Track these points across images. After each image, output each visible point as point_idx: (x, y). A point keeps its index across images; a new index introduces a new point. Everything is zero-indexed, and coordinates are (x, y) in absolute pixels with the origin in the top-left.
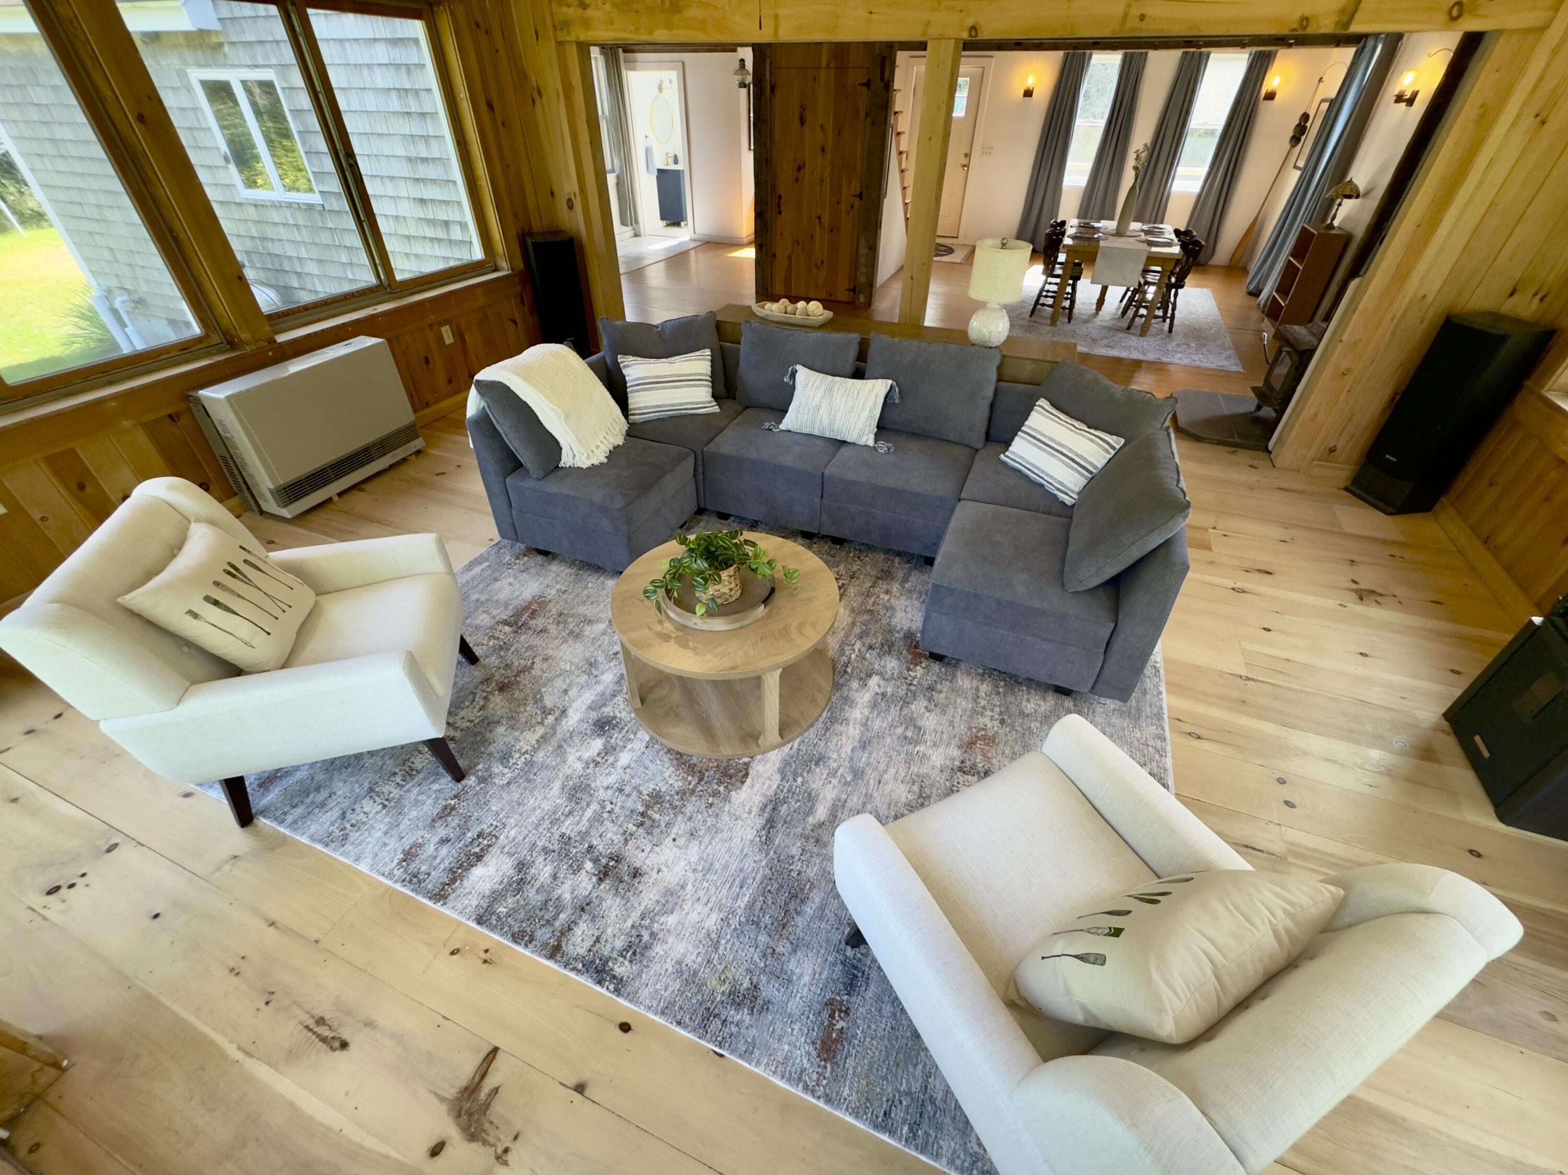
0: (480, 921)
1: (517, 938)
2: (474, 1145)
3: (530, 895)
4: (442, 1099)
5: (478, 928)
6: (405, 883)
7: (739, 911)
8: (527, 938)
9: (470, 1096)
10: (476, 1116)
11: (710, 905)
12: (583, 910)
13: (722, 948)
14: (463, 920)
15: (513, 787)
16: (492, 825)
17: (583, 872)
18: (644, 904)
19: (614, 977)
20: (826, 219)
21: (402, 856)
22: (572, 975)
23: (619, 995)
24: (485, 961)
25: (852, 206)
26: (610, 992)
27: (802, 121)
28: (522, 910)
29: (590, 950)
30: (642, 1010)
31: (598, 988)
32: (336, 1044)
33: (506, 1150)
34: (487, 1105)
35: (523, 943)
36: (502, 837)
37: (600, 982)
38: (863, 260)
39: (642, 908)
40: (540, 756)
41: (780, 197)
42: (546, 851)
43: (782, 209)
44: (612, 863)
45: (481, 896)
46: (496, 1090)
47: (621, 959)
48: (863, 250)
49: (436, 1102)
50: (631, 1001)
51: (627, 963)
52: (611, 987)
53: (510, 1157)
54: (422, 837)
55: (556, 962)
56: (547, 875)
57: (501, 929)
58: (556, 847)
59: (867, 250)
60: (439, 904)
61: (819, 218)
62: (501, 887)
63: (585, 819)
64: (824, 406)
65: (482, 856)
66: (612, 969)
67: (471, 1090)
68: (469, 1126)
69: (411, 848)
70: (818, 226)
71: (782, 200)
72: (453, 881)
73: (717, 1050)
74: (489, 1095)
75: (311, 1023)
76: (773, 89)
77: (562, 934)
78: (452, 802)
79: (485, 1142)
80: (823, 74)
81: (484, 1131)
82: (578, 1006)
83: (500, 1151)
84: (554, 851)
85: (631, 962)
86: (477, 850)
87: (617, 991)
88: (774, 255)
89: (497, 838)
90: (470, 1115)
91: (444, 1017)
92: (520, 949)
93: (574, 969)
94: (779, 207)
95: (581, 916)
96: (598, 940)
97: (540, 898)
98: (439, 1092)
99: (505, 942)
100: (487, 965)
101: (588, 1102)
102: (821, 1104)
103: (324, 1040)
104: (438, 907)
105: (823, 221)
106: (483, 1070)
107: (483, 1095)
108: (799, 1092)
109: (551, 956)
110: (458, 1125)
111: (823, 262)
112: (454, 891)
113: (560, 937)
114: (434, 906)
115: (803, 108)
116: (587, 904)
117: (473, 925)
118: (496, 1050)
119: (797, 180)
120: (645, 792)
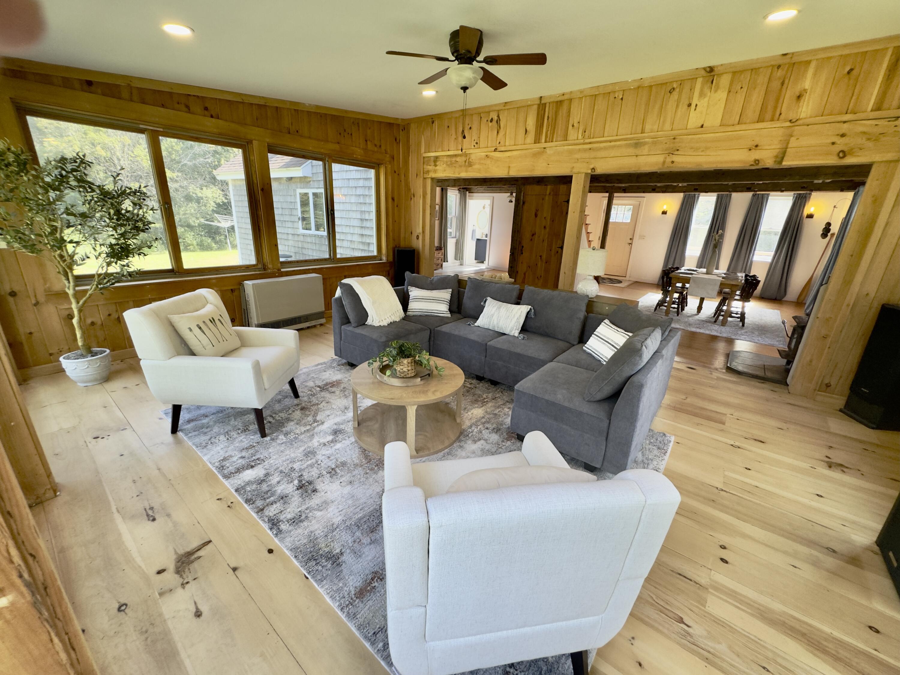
0: (236, 490)
1: (247, 501)
2: (176, 576)
3: (264, 486)
4: (176, 553)
5: (235, 493)
6: (217, 468)
7: (353, 519)
8: (251, 502)
9: (188, 556)
10: (185, 565)
11: (341, 512)
12: (282, 498)
13: (336, 532)
14: (231, 488)
15: (283, 445)
16: (265, 456)
17: (292, 484)
18: (311, 504)
19: (279, 529)
20: (544, 257)
21: (223, 458)
22: (261, 522)
23: (276, 537)
24: (229, 506)
25: (557, 252)
26: (273, 534)
27: (536, 216)
28: (257, 491)
29: (275, 515)
30: (282, 546)
31: (269, 531)
32: (151, 519)
33: (187, 583)
34: (192, 562)
35: (249, 503)
36: (266, 462)
37: (271, 529)
39: (309, 505)
40: (301, 437)
42: (281, 472)
43: (523, 252)
44: (307, 484)
45: (243, 481)
46: (199, 557)
47: (286, 522)
49: (173, 554)
50: (280, 540)
51: (288, 525)
52: (275, 533)
53: (187, 586)
54: (235, 453)
55: (258, 515)
56: (276, 481)
57: (243, 496)
58: (287, 471)
60: (225, 479)
61: (541, 256)
62: (254, 480)
63: (306, 464)
65: (254, 467)
66: (280, 525)
67: (190, 554)
68: (179, 567)
69: (228, 456)
70: (540, 260)
71: (524, 248)
72: (236, 472)
73: (306, 574)
74: (196, 558)
75: (148, 507)
77: (267, 505)
78: (255, 444)
79: (181, 576)
80: (547, 198)
81: (184, 571)
82: (255, 536)
83: (185, 582)
84: (285, 473)
85: (290, 525)
86: (253, 464)
87: (276, 535)
88: (517, 272)
89: (264, 461)
90: (183, 563)
91: (198, 522)
92: (246, 505)
93: (263, 520)
95: (280, 500)
96: (281, 512)
97: (267, 489)
98: (177, 550)
99: (242, 501)
100: (228, 508)
101: (234, 575)
103: (148, 515)
104: (224, 481)
105: (542, 258)
106: (199, 548)
107: (193, 557)
109: (257, 512)
110: (176, 565)
112: (234, 476)
114: (222, 480)
115: (537, 210)
116: (286, 497)
117: (233, 491)
118: (210, 541)
119: (531, 239)
120: (339, 461)
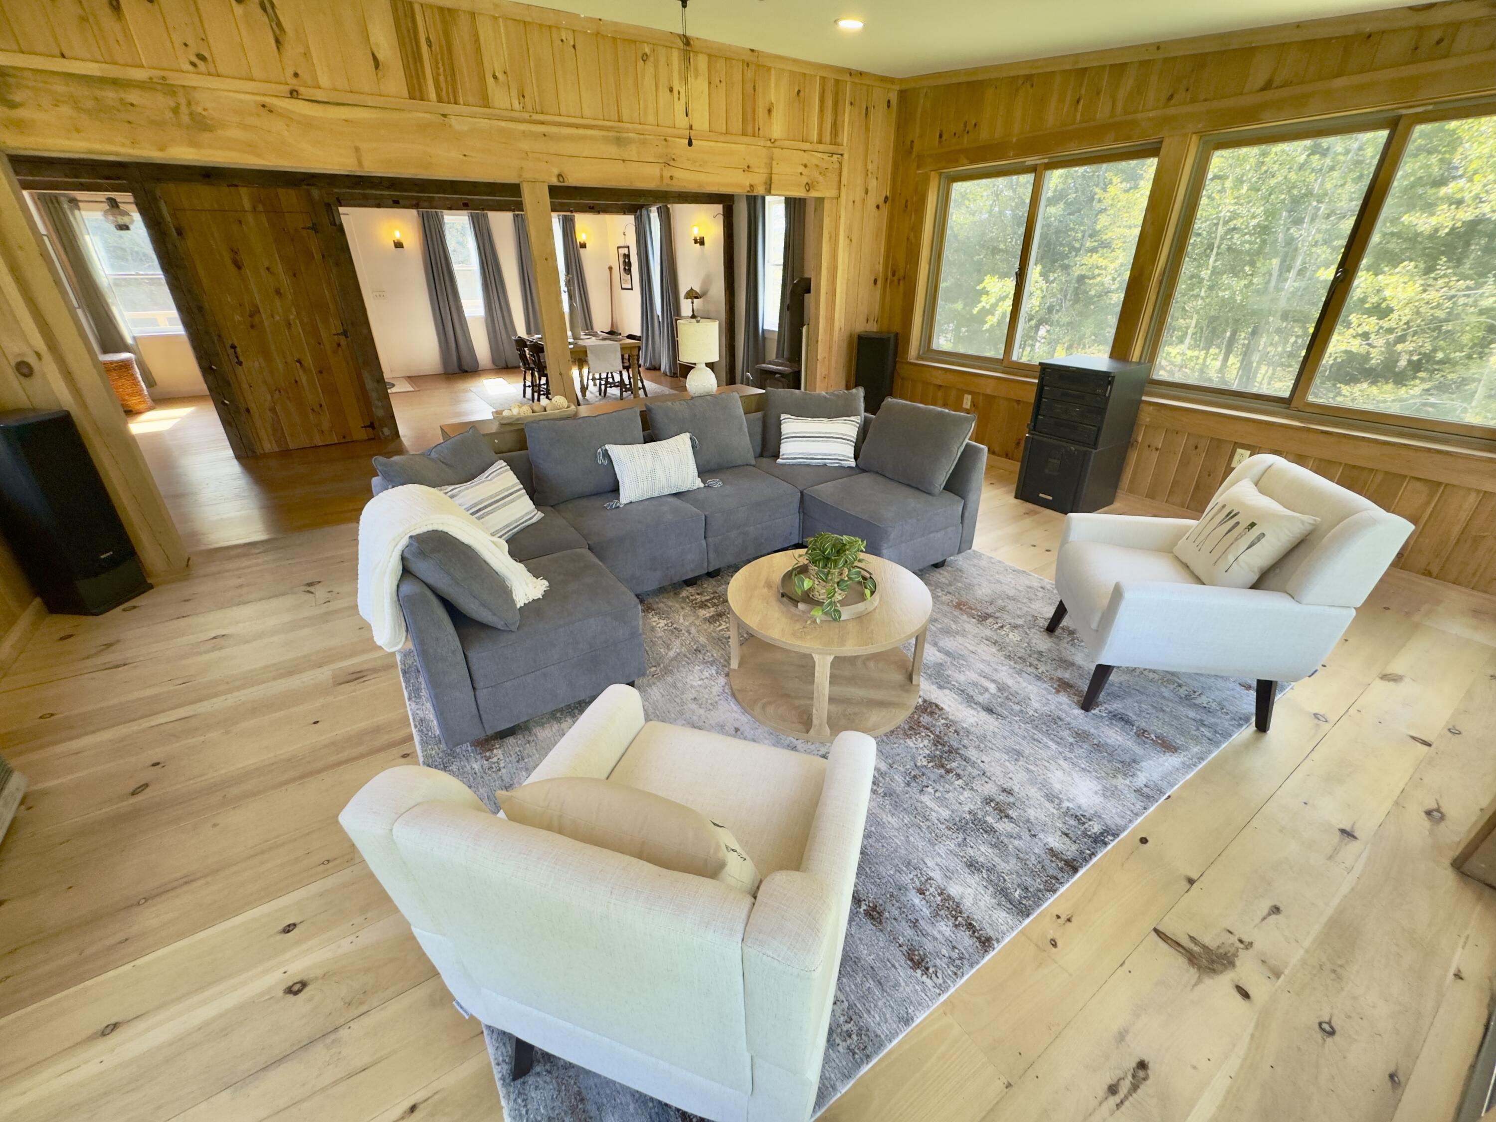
0: (1023, 911)
1: (1051, 889)
2: (1238, 963)
3: (1008, 868)
4: (1199, 981)
5: (1031, 918)
6: (959, 973)
7: (1061, 750)
8: (1053, 882)
9: (1195, 957)
10: (1214, 958)
11: (1051, 762)
12: (1034, 836)
13: (1087, 768)
14: (1020, 928)
16: (912, 879)
18: (1039, 797)
19: (1102, 834)
20: (308, 361)
21: (919, 972)
22: (1095, 860)
23: (1118, 835)
24: (1069, 920)
25: (339, 345)
26: (1113, 841)
27: (238, 266)
28: (1023, 878)
29: (1075, 842)
30: (1132, 827)
31: (1109, 847)
32: (1141, 1074)
33: (1241, 941)
34: (1204, 947)
35: (1058, 885)
36: (932, 874)
37: (1106, 844)
38: (373, 395)
39: (1042, 799)
41: (233, 347)
42: (963, 844)
43: (241, 359)
44: (993, 805)
45: (996, 906)
46: (1192, 939)
47: (1086, 826)
48: (370, 384)
49: (1201, 987)
50: (1124, 830)
51: (1090, 823)
52: (1110, 838)
53: (1246, 939)
54: (900, 946)
55: (1081, 866)
57: (1039, 898)
58: (961, 836)
59: (375, 385)
60: (996, 945)
61: (299, 361)
62: (991, 889)
63: (938, 809)
64: (658, 468)
65: (949, 896)
66: (1095, 834)
67: (1192, 958)
68: (1223, 964)
69: (912, 960)
70: (301, 372)
71: (238, 350)
72: (971, 926)
73: (1166, 796)
74: (1196, 944)
75: (1113, 1100)
76: (180, 232)
77: (1054, 855)
78: (864, 907)
79: (1235, 955)
80: (250, 219)
81: (1226, 954)
82: (1123, 865)
83: (1241, 946)
84: (965, 839)
85: (1090, 820)
86: (939, 898)
87: (1115, 835)
88: (248, 410)
89: (930, 879)
90: (1213, 962)
91: (1121, 965)
92: (1062, 890)
93: (1090, 857)
94: (237, 357)
95: (1040, 839)
96: (1067, 835)
97: (1013, 861)
98: (1193, 982)
99: (1052, 899)
100: (1073, 919)
101: (1202, 879)
102: (1204, 763)
103: (1135, 1087)
104: (998, 947)
105: (305, 364)
106: (1173, 944)
107: (1196, 949)
108: (1196, 770)
109: (1075, 870)
110: (1222, 972)
111: (321, 406)
112: (983, 928)
113: (1057, 858)
114: (996, 951)
115: (234, 252)
116: (1030, 832)
117: (1027, 921)
118: (1156, 931)
119: (252, 326)
120: (925, 763)
